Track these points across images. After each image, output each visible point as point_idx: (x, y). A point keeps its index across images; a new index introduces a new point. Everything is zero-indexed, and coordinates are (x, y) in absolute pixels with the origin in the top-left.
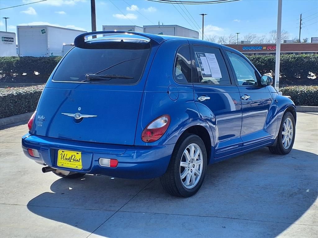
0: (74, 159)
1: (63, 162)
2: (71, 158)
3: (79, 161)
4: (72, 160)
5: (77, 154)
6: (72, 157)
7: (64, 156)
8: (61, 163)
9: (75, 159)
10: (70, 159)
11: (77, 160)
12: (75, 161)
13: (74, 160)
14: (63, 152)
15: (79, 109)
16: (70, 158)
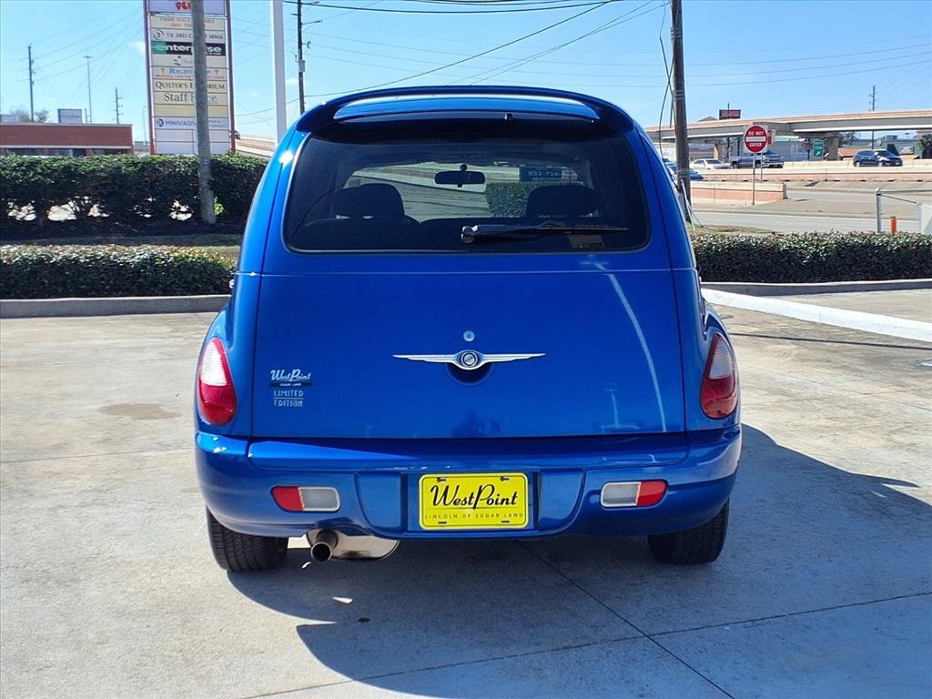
2: (475, 496)
3: (513, 503)
5: (502, 479)
6: (480, 492)
7: (445, 494)
9: (494, 497)
11: (503, 500)
14: (439, 479)
15: (469, 337)
16: (471, 497)
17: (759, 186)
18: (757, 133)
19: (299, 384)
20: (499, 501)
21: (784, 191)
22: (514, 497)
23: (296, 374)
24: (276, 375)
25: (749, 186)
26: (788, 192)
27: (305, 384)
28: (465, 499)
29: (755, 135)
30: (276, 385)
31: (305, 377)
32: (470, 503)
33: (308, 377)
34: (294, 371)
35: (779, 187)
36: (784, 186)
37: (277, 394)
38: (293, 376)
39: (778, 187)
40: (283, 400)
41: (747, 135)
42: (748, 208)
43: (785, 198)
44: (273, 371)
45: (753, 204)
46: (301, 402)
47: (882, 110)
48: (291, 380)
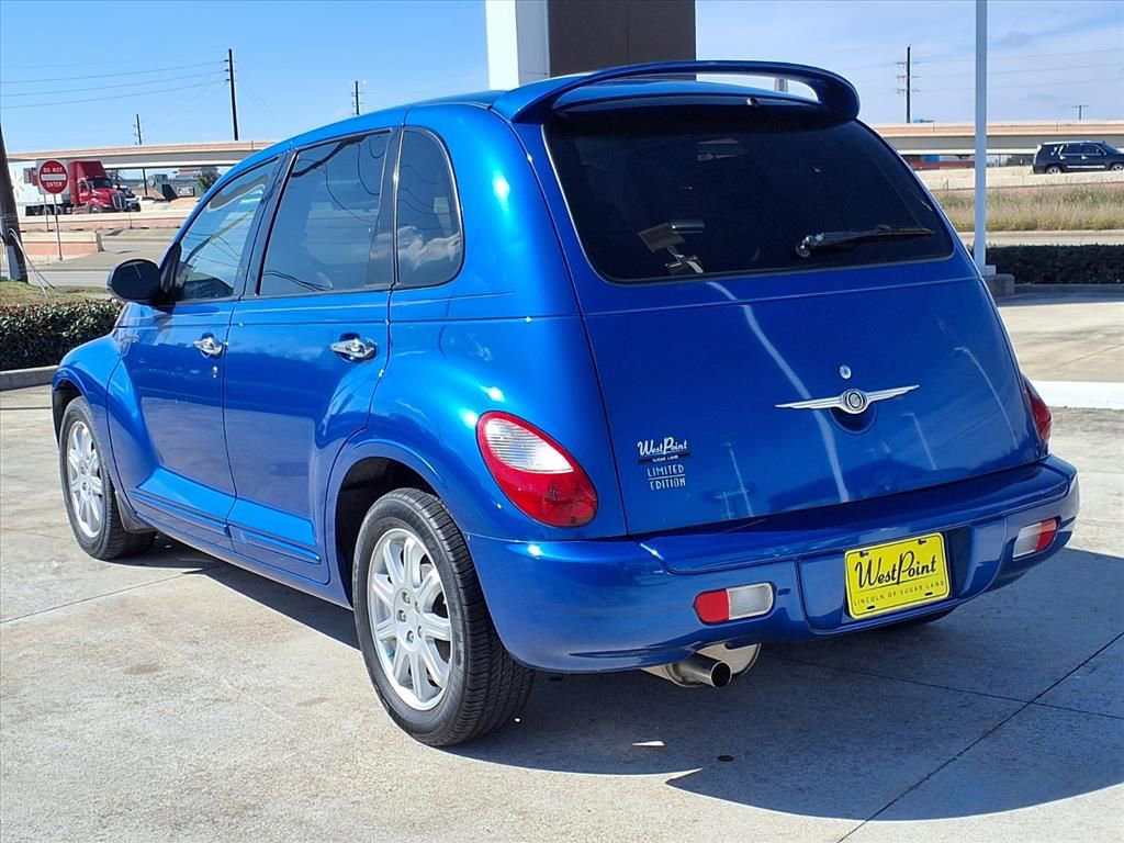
0: (910, 569)
1: (869, 594)
4: (904, 576)
7: (869, 572)
8: (863, 601)
9: (915, 566)
10: (896, 573)
11: (923, 568)
12: (915, 576)
13: (912, 572)
14: (862, 554)
15: (846, 373)
17: (65, 237)
18: (54, 170)
19: (676, 457)
20: (920, 570)
21: (99, 241)
22: (933, 562)
23: (669, 445)
24: (645, 449)
25: (53, 237)
26: (103, 243)
27: (682, 455)
28: (888, 575)
29: (52, 173)
30: (648, 460)
31: (681, 446)
32: (893, 579)
33: (683, 447)
34: (666, 441)
35: (92, 236)
36: (98, 236)
37: (652, 473)
38: (666, 447)
39: (90, 236)
40: (660, 480)
41: (42, 172)
42: (54, 264)
43: (101, 250)
44: (640, 443)
45: (61, 259)
46: (683, 481)
47: (152, 143)
48: (665, 453)
